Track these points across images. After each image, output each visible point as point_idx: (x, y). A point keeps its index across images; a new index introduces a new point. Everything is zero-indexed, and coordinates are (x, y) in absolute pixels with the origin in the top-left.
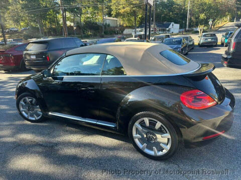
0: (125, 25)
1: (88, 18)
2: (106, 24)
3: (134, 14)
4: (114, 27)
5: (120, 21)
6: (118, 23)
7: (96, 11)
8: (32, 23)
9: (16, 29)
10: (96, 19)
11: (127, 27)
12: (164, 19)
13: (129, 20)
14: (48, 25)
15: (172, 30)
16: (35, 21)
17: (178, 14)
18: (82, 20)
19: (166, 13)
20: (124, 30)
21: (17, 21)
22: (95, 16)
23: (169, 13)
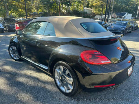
0: (96, 13)
1: (75, 8)
2: (85, 12)
3: (102, 6)
4: (89, 14)
5: (93, 11)
6: (92, 12)
7: (80, 4)
8: (44, 10)
9: (36, 13)
10: (79, 9)
11: (98, 14)
12: (122, 10)
13: (99, 10)
14: (53, 11)
15: (126, 17)
16: (46, 9)
17: (132, 7)
18: (71, 9)
19: (124, 7)
20: (95, 16)
21: (37, 9)
22: (79, 7)
23: (126, 7)
